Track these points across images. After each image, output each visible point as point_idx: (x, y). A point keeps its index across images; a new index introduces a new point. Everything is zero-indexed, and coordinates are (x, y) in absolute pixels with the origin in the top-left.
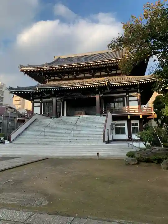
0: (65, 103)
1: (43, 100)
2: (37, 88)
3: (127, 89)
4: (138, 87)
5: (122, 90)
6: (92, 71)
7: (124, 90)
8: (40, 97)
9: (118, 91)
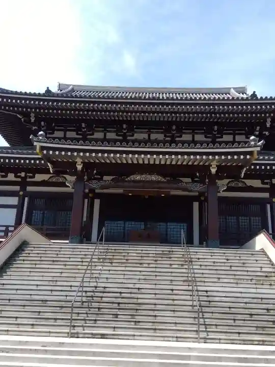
2: (38, 145)
6: (174, 128)
7: (263, 183)
8: (19, 180)
9: (248, 184)
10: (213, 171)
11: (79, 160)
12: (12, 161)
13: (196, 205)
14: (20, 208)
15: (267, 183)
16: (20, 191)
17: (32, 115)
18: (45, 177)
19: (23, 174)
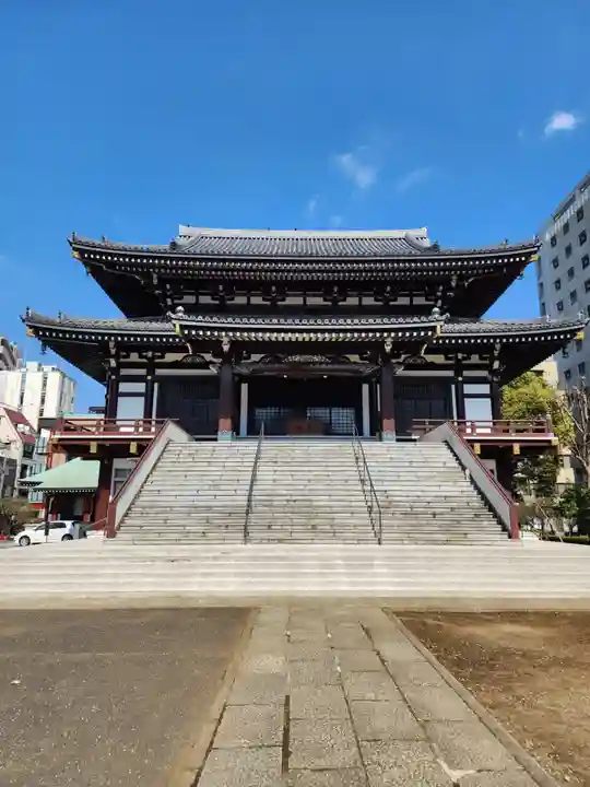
0: (244, 387)
1: (159, 372)
2: (177, 323)
3: (460, 356)
4: (496, 353)
5: (439, 359)
6: (336, 290)
7: (447, 358)
8: (145, 360)
9: (429, 361)
10: (388, 349)
11: (225, 340)
12: (139, 339)
13: (365, 388)
14: (148, 396)
15: (450, 359)
16: (148, 374)
17: (155, 276)
18: (178, 357)
19: (150, 354)
